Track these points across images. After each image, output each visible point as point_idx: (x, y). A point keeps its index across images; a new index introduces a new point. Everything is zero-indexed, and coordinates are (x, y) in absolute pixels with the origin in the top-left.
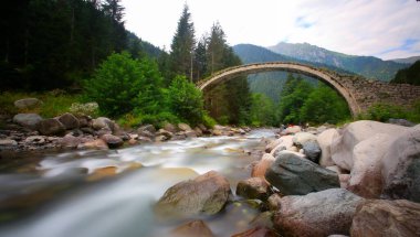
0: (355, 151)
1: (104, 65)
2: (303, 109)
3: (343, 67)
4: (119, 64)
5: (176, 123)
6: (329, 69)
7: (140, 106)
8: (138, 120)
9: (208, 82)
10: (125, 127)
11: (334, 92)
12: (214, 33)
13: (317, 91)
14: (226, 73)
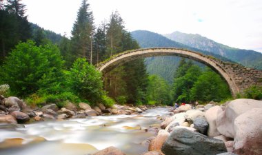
0: (235, 122)
1: (13, 53)
2: (193, 90)
3: (226, 57)
4: (25, 51)
5: (77, 103)
6: (215, 57)
7: (45, 86)
8: (43, 99)
9: (107, 64)
10: (31, 106)
11: (218, 75)
12: (113, 20)
13: (205, 75)
14: (124, 56)
